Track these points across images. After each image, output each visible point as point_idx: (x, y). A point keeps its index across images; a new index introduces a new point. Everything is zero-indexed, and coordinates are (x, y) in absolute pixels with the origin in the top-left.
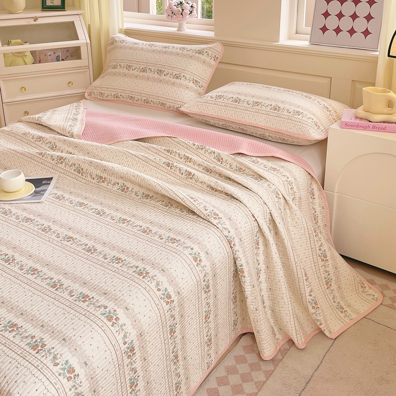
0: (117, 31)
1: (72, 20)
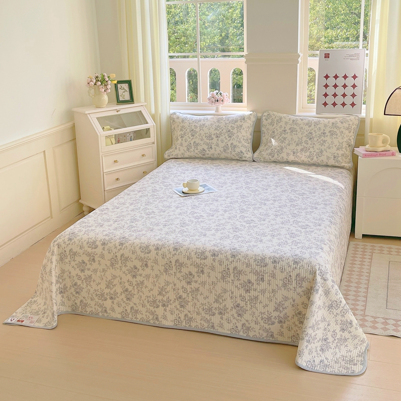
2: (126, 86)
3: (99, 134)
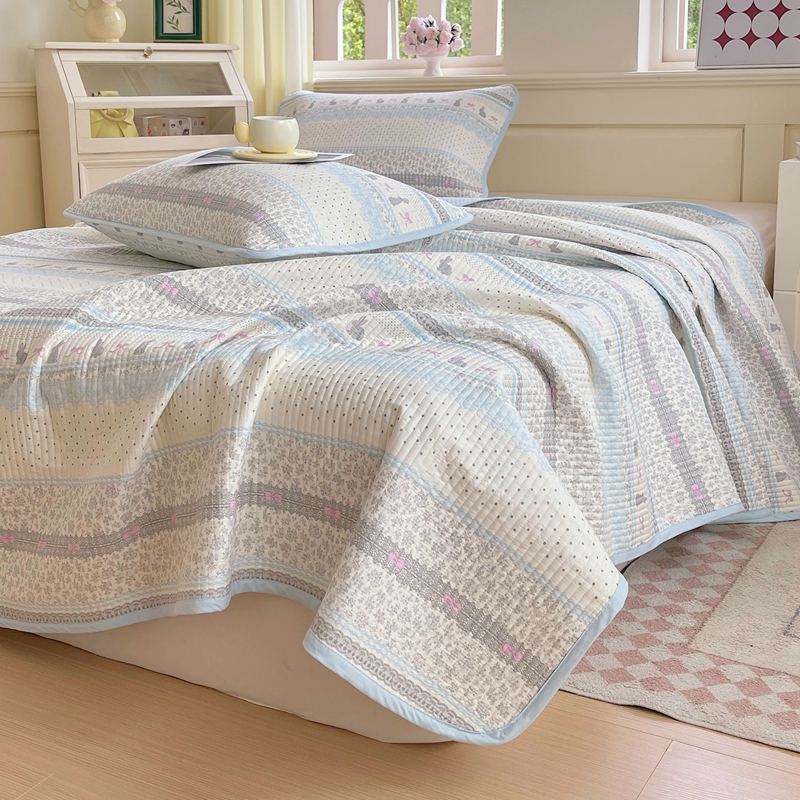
0: (301, 87)
1: (216, 60)
3: (70, 101)
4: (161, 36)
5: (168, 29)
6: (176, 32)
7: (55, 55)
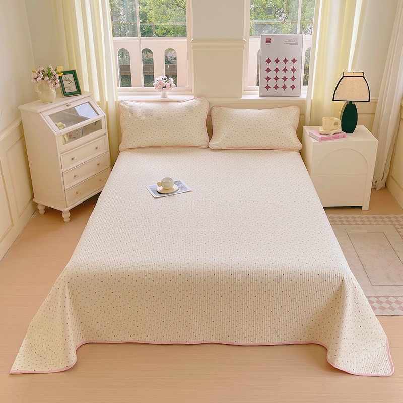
2: (70, 77)
3: (56, 134)
4: (66, 95)
5: (67, 91)
6: (70, 91)
7: (41, 114)
